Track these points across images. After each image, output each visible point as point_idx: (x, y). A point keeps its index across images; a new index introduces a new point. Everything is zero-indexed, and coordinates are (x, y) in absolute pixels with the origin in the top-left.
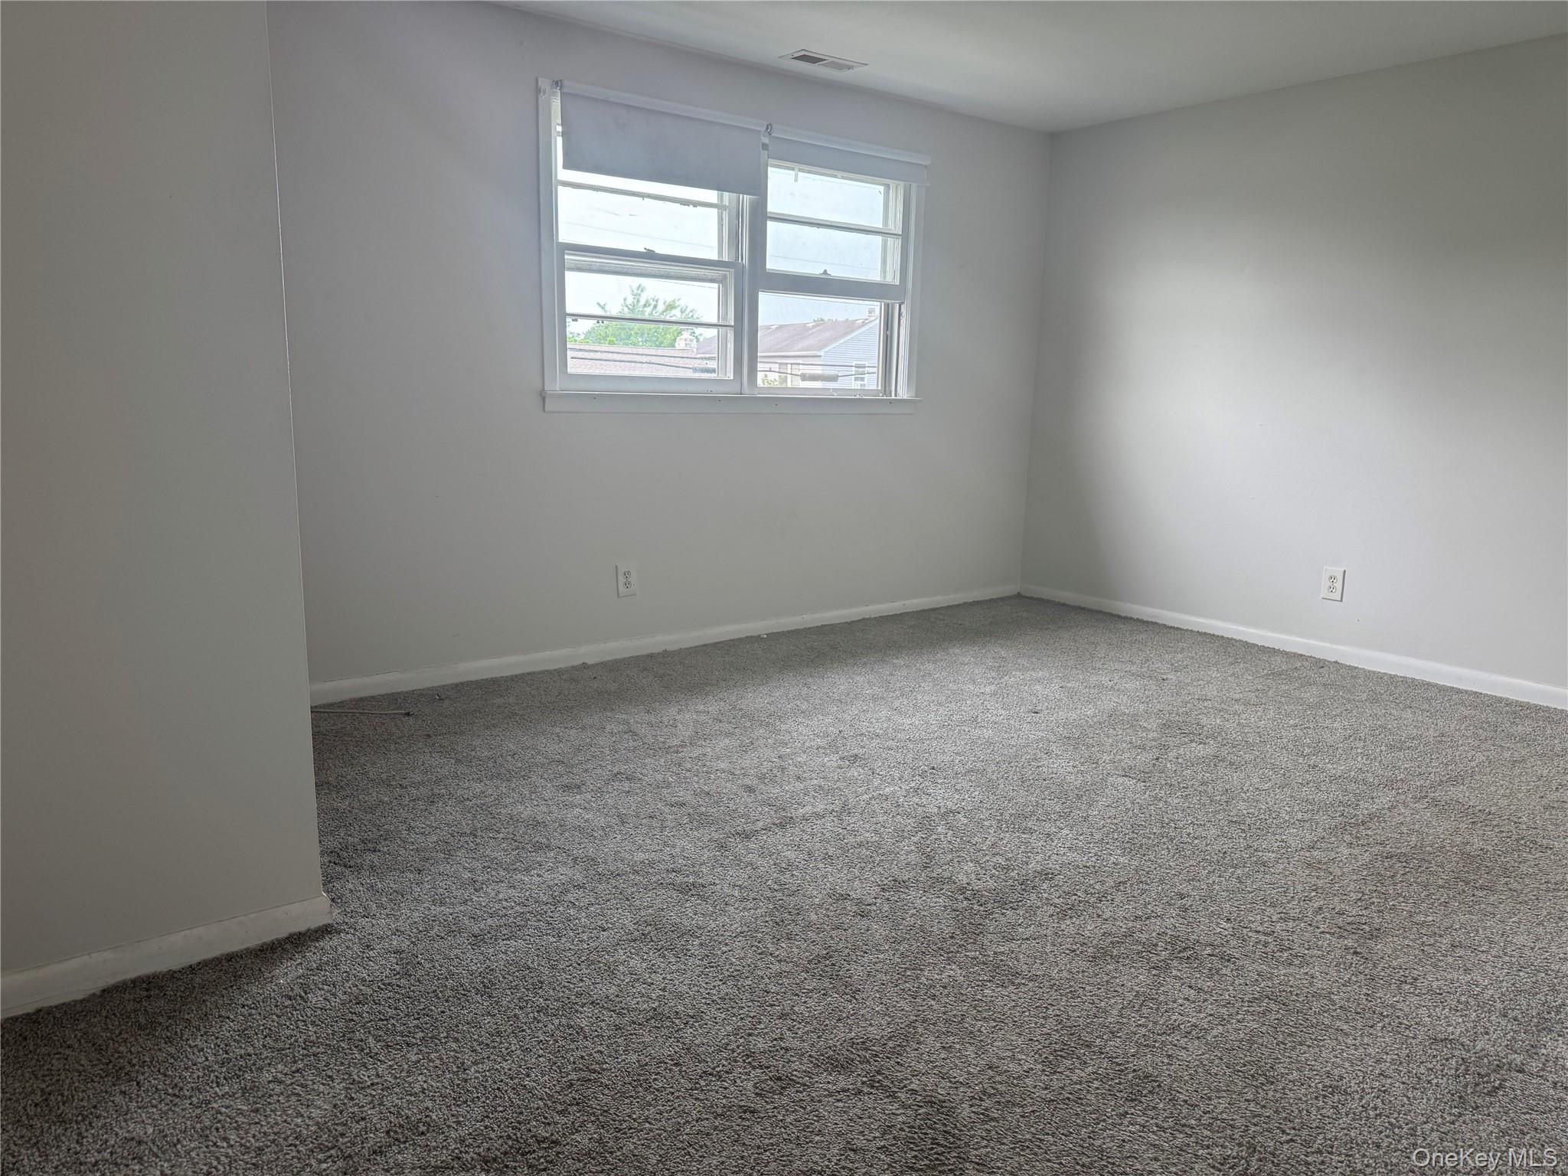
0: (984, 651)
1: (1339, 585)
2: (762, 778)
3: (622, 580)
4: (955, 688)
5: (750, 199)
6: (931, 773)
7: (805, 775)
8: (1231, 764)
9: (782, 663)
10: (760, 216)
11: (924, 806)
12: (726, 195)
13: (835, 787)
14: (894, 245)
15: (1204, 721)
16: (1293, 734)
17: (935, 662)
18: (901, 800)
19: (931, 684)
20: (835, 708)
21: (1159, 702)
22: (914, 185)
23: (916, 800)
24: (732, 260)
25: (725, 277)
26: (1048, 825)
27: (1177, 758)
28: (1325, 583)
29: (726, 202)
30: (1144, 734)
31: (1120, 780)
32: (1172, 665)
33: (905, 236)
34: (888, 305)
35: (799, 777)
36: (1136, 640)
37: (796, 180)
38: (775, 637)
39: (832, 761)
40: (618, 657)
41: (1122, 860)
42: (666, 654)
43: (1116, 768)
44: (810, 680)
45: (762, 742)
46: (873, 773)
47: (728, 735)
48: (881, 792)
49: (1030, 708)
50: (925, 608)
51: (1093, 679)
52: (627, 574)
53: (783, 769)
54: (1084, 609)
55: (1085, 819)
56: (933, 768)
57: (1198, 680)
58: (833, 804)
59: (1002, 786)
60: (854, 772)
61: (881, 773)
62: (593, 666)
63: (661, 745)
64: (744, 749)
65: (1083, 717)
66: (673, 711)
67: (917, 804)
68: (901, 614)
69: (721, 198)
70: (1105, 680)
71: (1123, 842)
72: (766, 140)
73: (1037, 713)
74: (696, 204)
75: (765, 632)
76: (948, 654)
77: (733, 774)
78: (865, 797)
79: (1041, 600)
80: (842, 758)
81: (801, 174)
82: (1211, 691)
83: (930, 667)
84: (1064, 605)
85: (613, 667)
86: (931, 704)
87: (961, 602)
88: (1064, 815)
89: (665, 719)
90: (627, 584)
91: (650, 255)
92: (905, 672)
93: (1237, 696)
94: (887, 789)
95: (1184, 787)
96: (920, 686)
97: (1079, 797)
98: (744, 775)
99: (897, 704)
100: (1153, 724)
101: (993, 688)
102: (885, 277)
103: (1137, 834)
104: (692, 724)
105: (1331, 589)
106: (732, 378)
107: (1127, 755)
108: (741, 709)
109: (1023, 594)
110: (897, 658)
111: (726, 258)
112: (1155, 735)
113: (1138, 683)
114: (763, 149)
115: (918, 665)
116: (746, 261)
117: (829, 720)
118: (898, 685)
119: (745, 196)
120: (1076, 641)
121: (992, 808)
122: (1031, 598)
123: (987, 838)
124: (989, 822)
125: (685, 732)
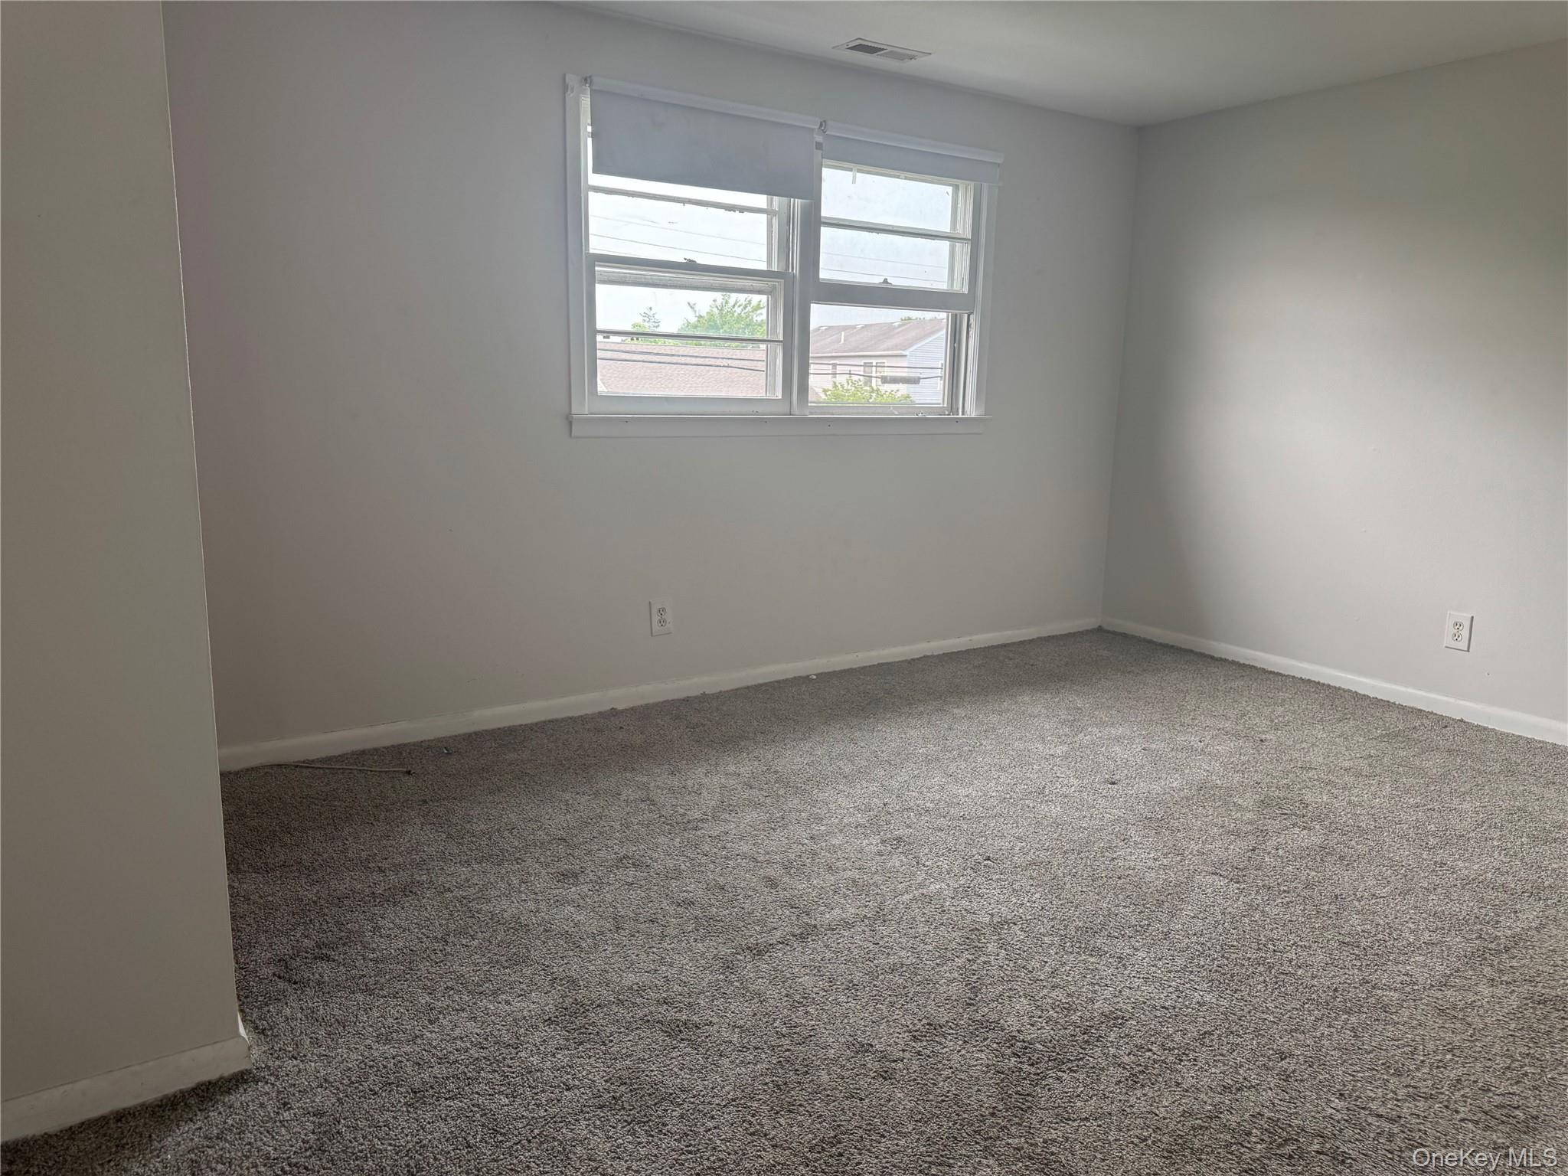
0: (1057, 700)
1: (1465, 633)
2: (787, 867)
3: (656, 618)
4: (1021, 747)
5: (801, 202)
6: (985, 866)
7: (838, 864)
8: (1342, 858)
9: (829, 711)
10: (812, 223)
11: (974, 913)
12: (776, 199)
13: (871, 882)
14: (963, 251)
15: (1309, 798)
16: (1414, 818)
17: (1000, 713)
18: (948, 903)
19: (994, 742)
20: (883, 773)
21: (1256, 771)
22: (985, 185)
23: (965, 903)
24: (782, 269)
25: (774, 287)
26: (1120, 943)
27: (1277, 849)
28: (1450, 630)
29: (776, 207)
30: (1239, 815)
31: (1210, 879)
32: (1272, 721)
33: (974, 241)
34: (956, 315)
35: (831, 867)
36: (1231, 688)
37: (854, 182)
38: (826, 677)
39: (871, 844)
40: (651, 701)
41: (1208, 998)
42: (704, 697)
43: (1205, 862)
44: (858, 734)
45: (794, 815)
46: (918, 863)
47: (758, 805)
48: (925, 891)
49: (1107, 776)
50: (994, 644)
51: (1181, 738)
52: (662, 611)
53: (814, 855)
54: (1172, 647)
55: (1166, 934)
56: (988, 859)
57: (1302, 742)
58: (866, 906)
59: (1068, 886)
60: (895, 862)
61: (927, 863)
62: (622, 711)
63: (680, 819)
64: (773, 825)
65: (1168, 790)
66: (700, 772)
67: (966, 910)
68: (967, 651)
69: (770, 203)
70: (1194, 740)
71: (1210, 971)
72: (819, 139)
73: (1113, 783)
74: (743, 209)
75: (815, 672)
76: (1016, 703)
77: (755, 860)
78: (906, 897)
79: (1125, 636)
80: (883, 841)
81: (859, 175)
82: (1316, 757)
83: (994, 718)
84: (1150, 642)
85: (643, 714)
86: (993, 769)
87: (1035, 637)
88: (1141, 930)
89: (690, 783)
90: (662, 622)
91: (690, 266)
92: (965, 725)
93: (1346, 764)
94: (932, 887)
95: (1284, 891)
96: (981, 745)
97: (1160, 904)
98: (768, 862)
99: (952, 768)
100: (1248, 800)
101: (1065, 748)
102: (952, 285)
103: (1227, 959)
104: (718, 791)
105: (1456, 637)
106: (780, 397)
107: (1218, 844)
108: (776, 772)
109: (1106, 627)
110: (958, 707)
111: (775, 268)
112: (1250, 815)
113: (1232, 744)
114: (817, 149)
115: (981, 716)
116: (796, 271)
117: (873, 788)
118: (957, 742)
119: (796, 200)
120: (1162, 689)
121: (1055, 918)
122: (1114, 633)
123: (1046, 962)
124: (1051, 938)
125: (709, 801)
